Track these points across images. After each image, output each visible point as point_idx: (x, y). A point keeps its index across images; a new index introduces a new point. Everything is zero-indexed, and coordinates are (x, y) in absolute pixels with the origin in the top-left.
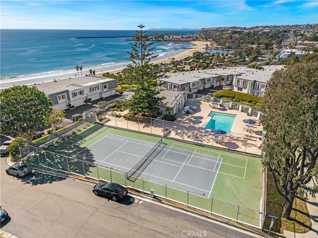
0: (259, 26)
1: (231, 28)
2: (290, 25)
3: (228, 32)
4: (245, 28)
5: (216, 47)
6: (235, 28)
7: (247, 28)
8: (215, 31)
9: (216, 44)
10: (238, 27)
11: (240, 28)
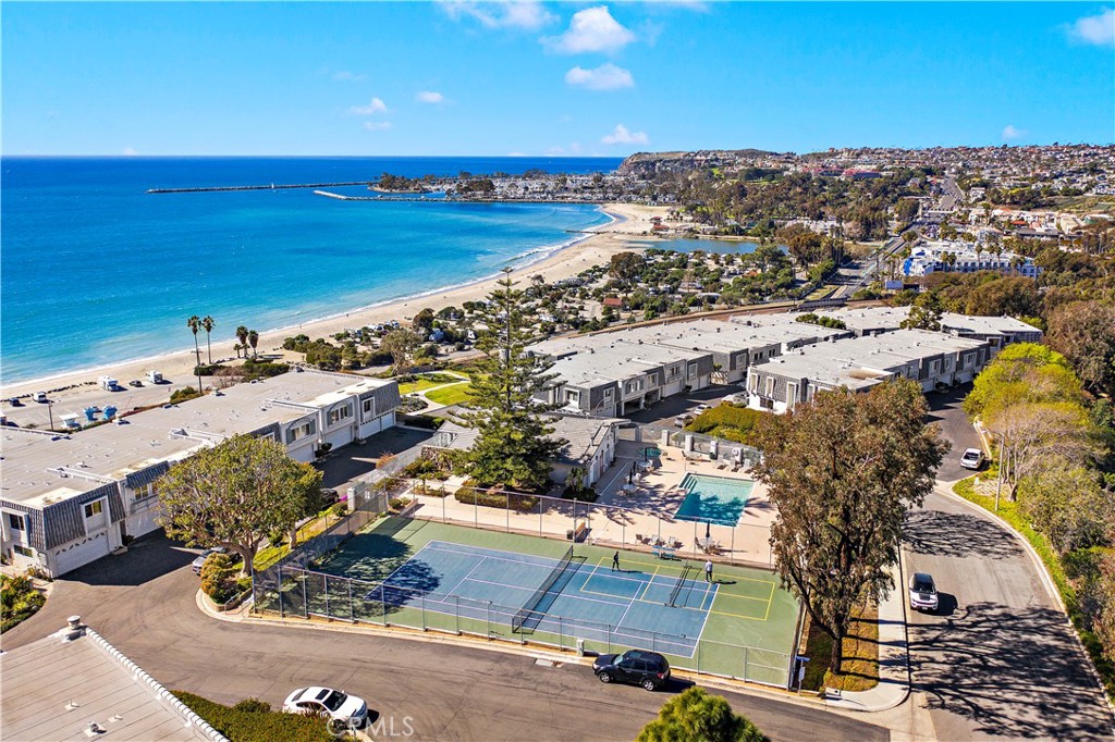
0: (839, 148)
1: (739, 154)
2: (944, 147)
3: (728, 170)
4: (789, 157)
5: (691, 230)
6: (753, 154)
7: (799, 154)
8: (682, 164)
9: (691, 218)
10: (766, 153)
11: (772, 154)
